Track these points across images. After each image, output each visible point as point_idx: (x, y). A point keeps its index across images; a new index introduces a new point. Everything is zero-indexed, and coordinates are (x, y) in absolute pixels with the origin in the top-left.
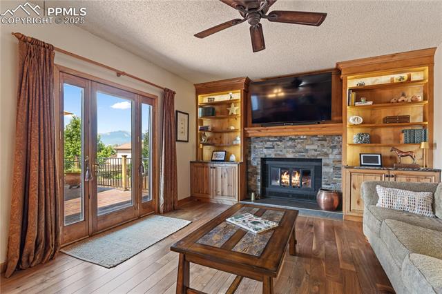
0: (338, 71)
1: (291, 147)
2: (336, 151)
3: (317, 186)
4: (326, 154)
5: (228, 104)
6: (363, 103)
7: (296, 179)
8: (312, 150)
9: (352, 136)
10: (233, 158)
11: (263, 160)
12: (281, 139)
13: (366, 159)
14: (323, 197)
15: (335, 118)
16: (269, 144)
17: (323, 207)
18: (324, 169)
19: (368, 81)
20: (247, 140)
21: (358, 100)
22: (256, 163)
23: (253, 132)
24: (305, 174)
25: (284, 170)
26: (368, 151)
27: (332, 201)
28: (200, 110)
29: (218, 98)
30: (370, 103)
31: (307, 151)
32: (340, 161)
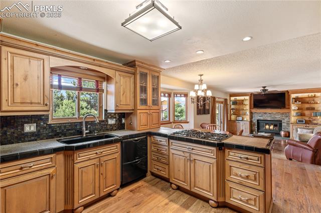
0: (288, 92)
1: (269, 116)
2: (287, 118)
3: (280, 129)
4: (284, 119)
5: (243, 100)
6: (298, 103)
7: (272, 127)
8: (278, 117)
9: (293, 113)
10: (245, 119)
11: (258, 120)
12: (265, 113)
13: (299, 121)
14: (282, 133)
15: (287, 107)
16: (260, 115)
17: (282, 136)
18: (283, 124)
19: (300, 95)
20: (251, 113)
21: (296, 102)
22: (255, 121)
23: (254, 111)
24: (275, 126)
25: (266, 124)
26: (300, 118)
27: (286, 134)
28: (231, 102)
29: (238, 98)
30: (300, 103)
31: (276, 118)
32: (289, 121)
